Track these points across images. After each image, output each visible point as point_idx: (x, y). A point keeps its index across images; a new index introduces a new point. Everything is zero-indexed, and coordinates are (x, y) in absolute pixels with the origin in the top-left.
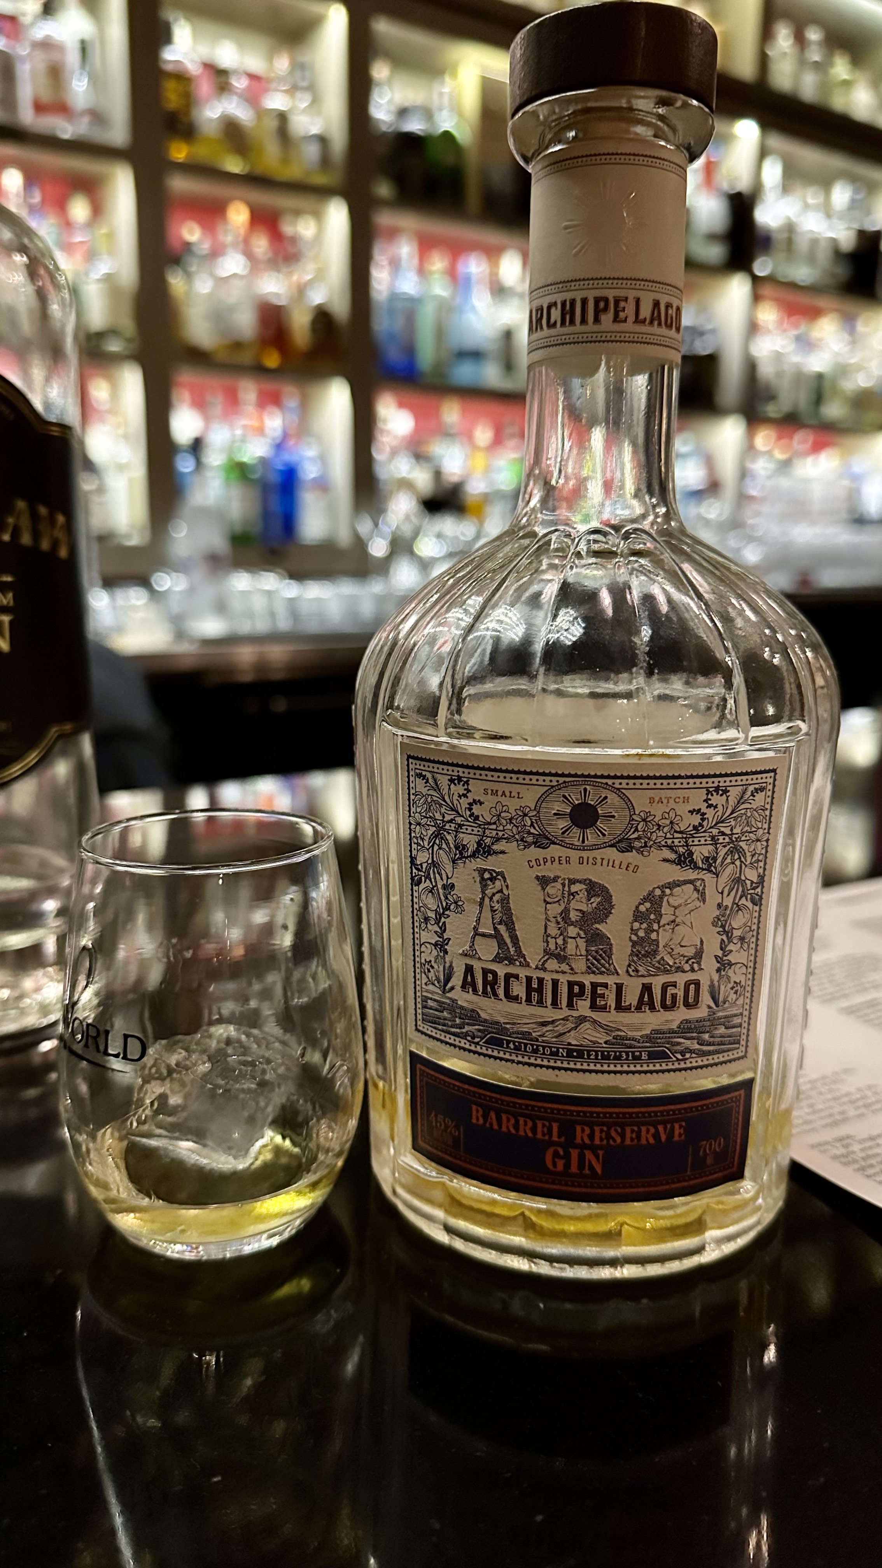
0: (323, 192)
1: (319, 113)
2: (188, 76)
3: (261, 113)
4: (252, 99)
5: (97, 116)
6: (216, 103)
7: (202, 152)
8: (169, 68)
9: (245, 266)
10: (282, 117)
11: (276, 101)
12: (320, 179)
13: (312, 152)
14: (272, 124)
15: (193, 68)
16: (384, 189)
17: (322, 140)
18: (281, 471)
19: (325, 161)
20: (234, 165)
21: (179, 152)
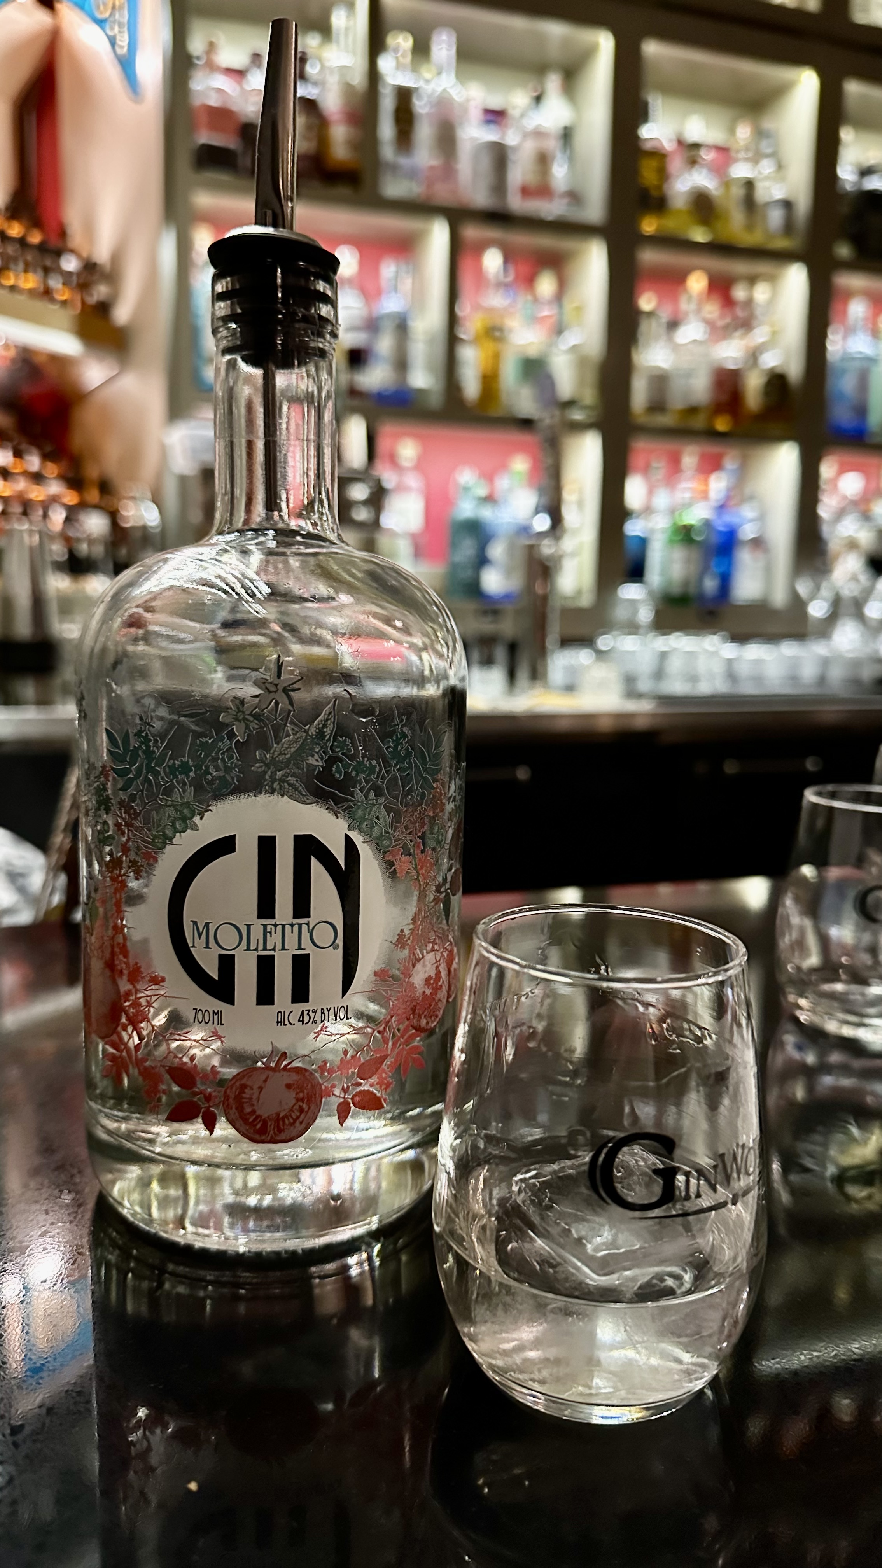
0: (784, 257)
1: (783, 179)
2: (663, 152)
3: (727, 183)
4: (720, 169)
5: (574, 197)
6: (687, 176)
7: (671, 224)
8: (648, 146)
9: (705, 332)
10: (749, 185)
11: (741, 171)
12: (781, 243)
13: (776, 217)
14: (738, 192)
15: (668, 145)
16: (844, 251)
17: (787, 205)
18: (720, 532)
19: (789, 227)
20: (700, 235)
21: (649, 226)
